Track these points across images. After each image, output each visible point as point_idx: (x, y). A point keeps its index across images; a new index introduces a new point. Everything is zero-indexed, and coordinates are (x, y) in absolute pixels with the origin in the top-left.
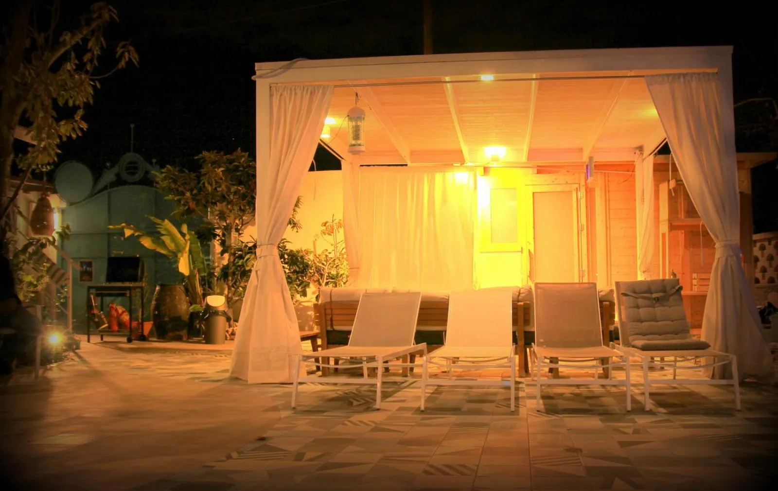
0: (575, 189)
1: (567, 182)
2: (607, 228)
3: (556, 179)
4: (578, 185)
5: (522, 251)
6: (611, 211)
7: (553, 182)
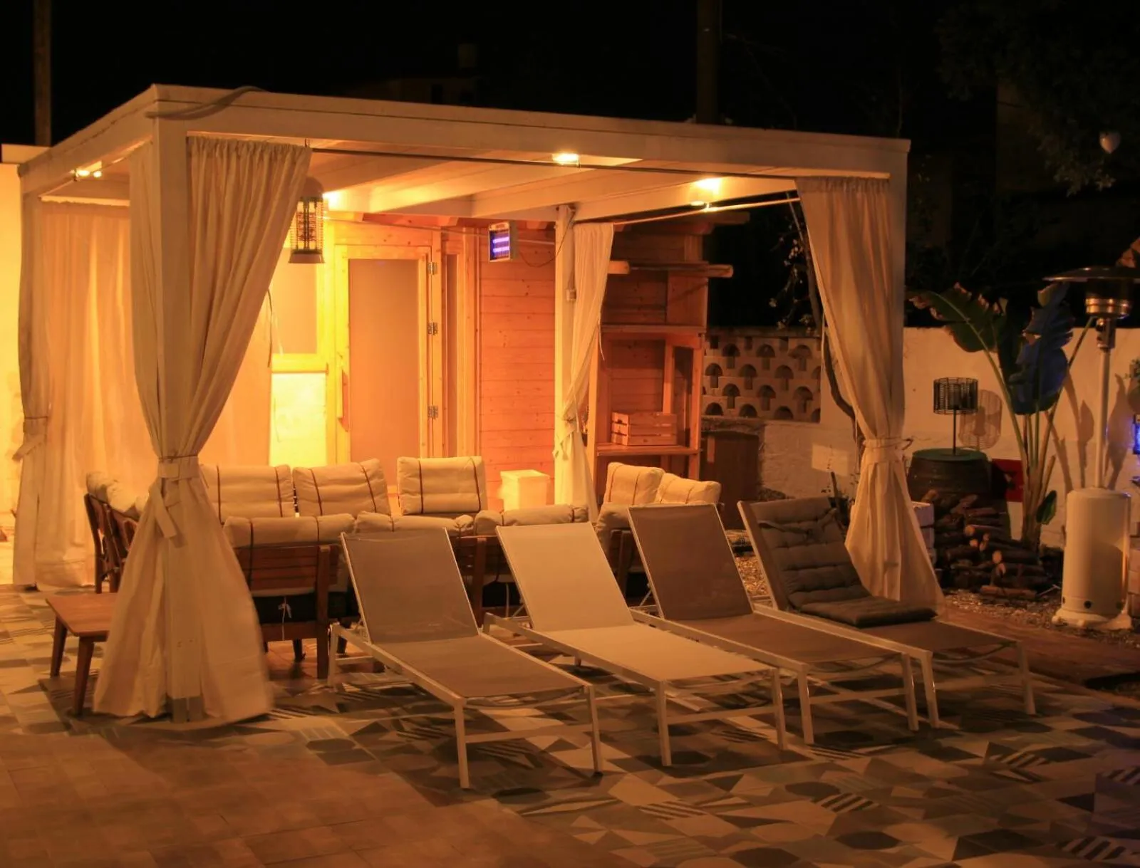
0: (423, 257)
1: (409, 243)
2: (476, 330)
3: (390, 236)
4: (430, 249)
5: (327, 372)
6: (483, 298)
7: (385, 241)
